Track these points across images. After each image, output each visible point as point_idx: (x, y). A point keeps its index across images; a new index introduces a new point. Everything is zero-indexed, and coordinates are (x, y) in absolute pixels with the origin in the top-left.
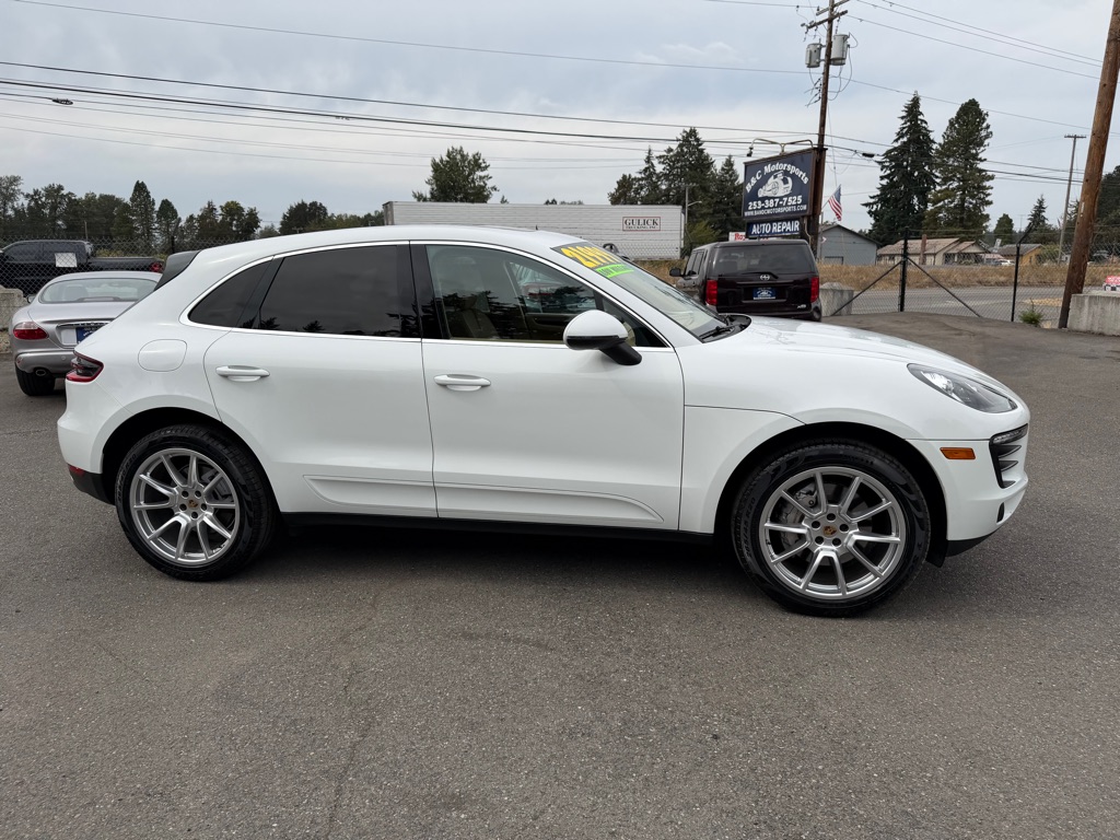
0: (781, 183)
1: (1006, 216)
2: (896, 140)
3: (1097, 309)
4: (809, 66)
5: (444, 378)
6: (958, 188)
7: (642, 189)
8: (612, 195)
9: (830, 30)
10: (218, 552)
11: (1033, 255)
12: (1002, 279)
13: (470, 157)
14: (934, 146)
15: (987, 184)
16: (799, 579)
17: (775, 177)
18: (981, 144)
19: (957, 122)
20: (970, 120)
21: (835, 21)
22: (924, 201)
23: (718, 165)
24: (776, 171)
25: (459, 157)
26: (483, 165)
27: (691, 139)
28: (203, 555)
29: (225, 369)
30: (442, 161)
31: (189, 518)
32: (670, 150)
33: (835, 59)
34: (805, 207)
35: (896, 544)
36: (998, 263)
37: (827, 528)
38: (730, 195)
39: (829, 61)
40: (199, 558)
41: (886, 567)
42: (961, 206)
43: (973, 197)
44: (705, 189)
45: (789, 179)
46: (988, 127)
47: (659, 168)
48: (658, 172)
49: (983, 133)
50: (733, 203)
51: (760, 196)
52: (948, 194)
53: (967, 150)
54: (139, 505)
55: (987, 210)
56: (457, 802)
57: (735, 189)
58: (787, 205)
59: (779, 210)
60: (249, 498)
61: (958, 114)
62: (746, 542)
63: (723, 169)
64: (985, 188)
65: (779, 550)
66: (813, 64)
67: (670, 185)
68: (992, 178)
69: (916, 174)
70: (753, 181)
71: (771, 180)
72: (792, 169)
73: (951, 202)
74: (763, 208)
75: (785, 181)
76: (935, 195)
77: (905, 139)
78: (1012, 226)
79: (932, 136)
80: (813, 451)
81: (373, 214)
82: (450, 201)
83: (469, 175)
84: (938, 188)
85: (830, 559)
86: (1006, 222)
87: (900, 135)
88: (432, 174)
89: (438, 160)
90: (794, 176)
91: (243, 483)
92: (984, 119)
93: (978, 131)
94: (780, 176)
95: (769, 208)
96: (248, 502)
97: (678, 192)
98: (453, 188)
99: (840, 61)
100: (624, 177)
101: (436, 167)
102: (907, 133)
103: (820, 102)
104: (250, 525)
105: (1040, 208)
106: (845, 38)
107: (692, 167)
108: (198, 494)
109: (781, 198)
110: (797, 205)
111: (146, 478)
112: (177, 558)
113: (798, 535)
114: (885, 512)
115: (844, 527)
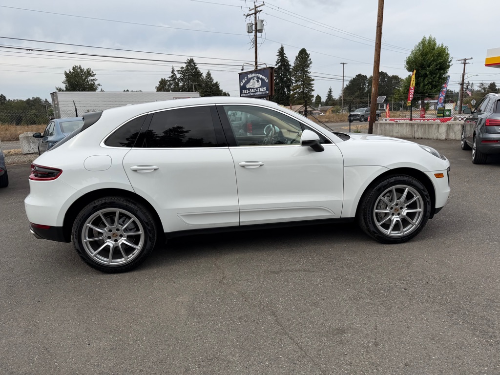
0: (256, 82)
1: (318, 96)
2: (276, 65)
4: (249, 32)
6: (302, 84)
7: (171, 85)
8: (157, 88)
9: (256, 18)
10: (131, 257)
11: (331, 110)
12: (327, 120)
13: (85, 70)
14: (291, 67)
15: (312, 82)
16: (387, 231)
17: (253, 79)
18: (308, 67)
19: (299, 58)
20: (303, 55)
21: (257, 14)
22: (289, 90)
23: (204, 75)
24: (253, 77)
25: (79, 70)
26: (92, 74)
27: (191, 62)
28: (123, 259)
29: (135, 167)
30: (70, 72)
31: (113, 242)
32: (182, 68)
33: (259, 30)
34: (268, 92)
36: (319, 114)
37: (396, 209)
38: (211, 88)
39: (257, 31)
40: (121, 261)
41: (416, 221)
42: (303, 91)
43: (307, 88)
44: (200, 85)
45: (260, 80)
46: (310, 59)
47: (178, 76)
48: (178, 77)
49: (309, 62)
51: (247, 87)
52: (298, 87)
53: (303, 69)
54: (86, 240)
55: (313, 93)
57: (212, 85)
58: (259, 91)
59: (256, 94)
60: (149, 228)
61: (299, 54)
62: (369, 219)
63: (206, 77)
64: (311, 84)
65: (379, 221)
66: (250, 31)
67: (184, 83)
68: (313, 80)
69: (285, 79)
70: (244, 81)
71: (252, 81)
72: (261, 76)
73: (299, 90)
74: (249, 93)
75: (258, 81)
76: (293, 88)
77: (279, 64)
78: (321, 99)
79: (290, 63)
81: (31, 99)
82: (77, 91)
83: (85, 79)
84: (294, 85)
85: (398, 221)
86: (318, 98)
87: (278, 63)
88: (65, 79)
89: (68, 72)
90: (262, 79)
91: (147, 221)
92: (309, 57)
93: (307, 61)
94: (256, 79)
95: (252, 93)
96: (149, 230)
97: (188, 87)
98: (77, 85)
99: (261, 31)
100: (162, 79)
101: (67, 75)
102: (280, 61)
103: (254, 48)
104: (150, 241)
105: (330, 92)
106: (262, 21)
107: (193, 75)
108: (118, 230)
109: (257, 89)
110: (264, 91)
111: (90, 225)
112: (109, 263)
113: (386, 213)
114: (415, 201)
115: (401, 208)
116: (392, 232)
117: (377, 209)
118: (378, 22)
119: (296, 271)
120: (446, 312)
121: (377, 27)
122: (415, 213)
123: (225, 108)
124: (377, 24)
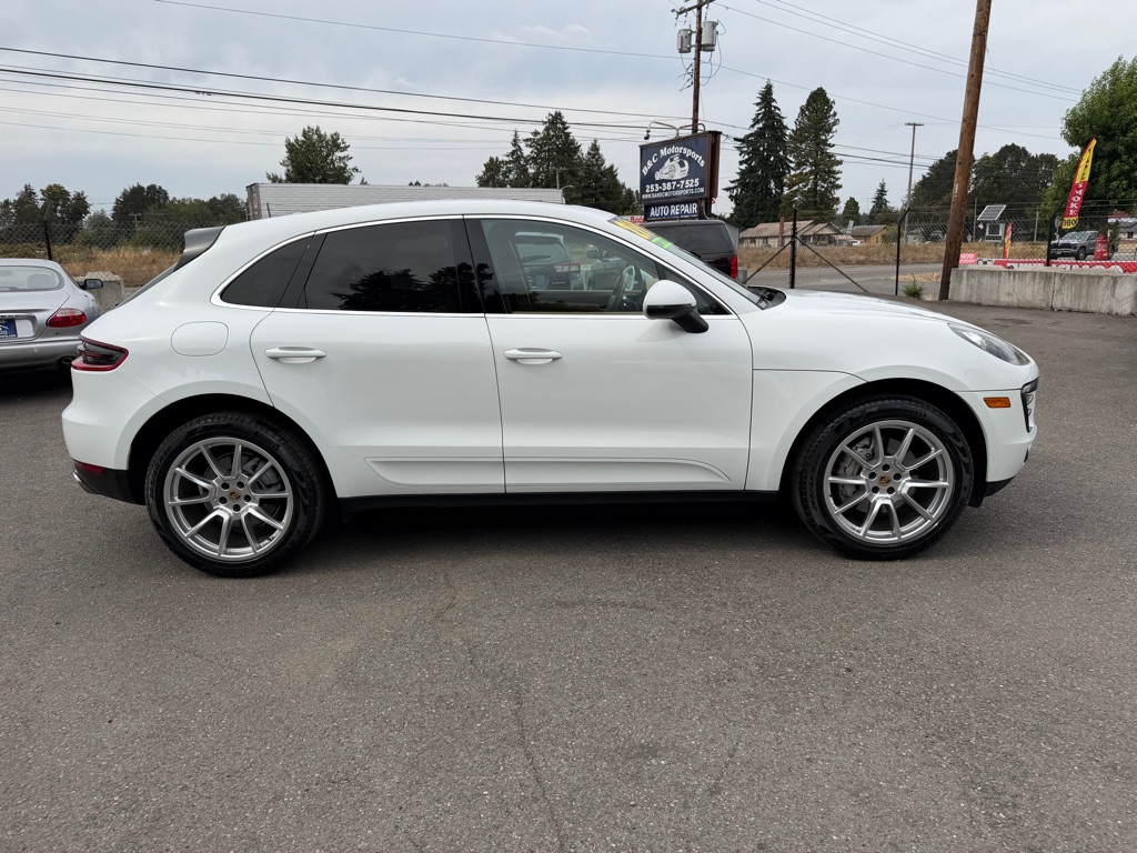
0: (678, 166)
1: (852, 200)
2: (753, 126)
3: (974, 281)
4: (681, 51)
5: (514, 353)
6: (811, 172)
7: (510, 172)
8: (480, 178)
9: (699, 17)
10: (266, 545)
11: (879, 235)
12: (862, 258)
13: (328, 137)
14: (788, 132)
15: (836, 168)
16: (857, 528)
17: (672, 160)
18: (829, 131)
19: (808, 110)
20: (819, 105)
21: (704, 8)
22: (780, 185)
23: (585, 150)
24: (672, 154)
25: (315, 137)
26: (343, 145)
27: (556, 121)
28: (250, 549)
29: (276, 351)
30: (297, 140)
31: (231, 512)
32: (536, 133)
33: (705, 46)
34: (702, 190)
35: (944, 489)
36: (850, 244)
37: (882, 478)
38: (597, 180)
39: (700, 47)
40: (245, 553)
41: (935, 510)
42: (814, 189)
43: (824, 181)
44: (573, 173)
45: (686, 162)
46: (835, 114)
47: (527, 151)
48: (525, 155)
49: (831, 120)
50: (601, 187)
51: (657, 179)
52: (802, 178)
53: (817, 136)
54: (173, 501)
55: (837, 193)
56: (650, 751)
57: (602, 173)
58: (684, 188)
59: (677, 193)
60: (304, 485)
61: (808, 101)
62: (811, 496)
63: (589, 153)
64: (834, 172)
65: (838, 503)
66: (684, 49)
67: (538, 169)
68: (840, 163)
69: (772, 159)
70: (650, 164)
71: (668, 163)
72: (688, 152)
73: (805, 186)
74: (660, 191)
75: (682, 165)
76: (790, 179)
77: (761, 125)
78: (858, 208)
79: (785, 122)
80: (873, 407)
81: (219, 198)
82: (309, 182)
83: (328, 156)
84: (793, 173)
85: (887, 506)
86: (852, 205)
87: (756, 121)
88: (286, 155)
89: (292, 141)
90: (690, 160)
91: (299, 470)
92: (831, 107)
93: (827, 118)
94: (677, 159)
95: (667, 191)
96: (303, 490)
97: (547, 177)
98: (310, 169)
99: (710, 48)
100: (491, 159)
101: (291, 147)
102: (762, 119)
103: (692, 87)
104: (306, 513)
105: (882, 192)
106: (714, 25)
107: (559, 151)
108: (241, 485)
109: (678, 181)
110: (694, 188)
111: (182, 471)
112: (219, 555)
113: (858, 486)
114: (934, 460)
115: (898, 477)
116: (870, 532)
117: (834, 474)
118: (976, 24)
119: (615, 605)
120: (922, 733)
121: (975, 36)
122: (933, 491)
123: (484, 224)
124: (975, 28)
